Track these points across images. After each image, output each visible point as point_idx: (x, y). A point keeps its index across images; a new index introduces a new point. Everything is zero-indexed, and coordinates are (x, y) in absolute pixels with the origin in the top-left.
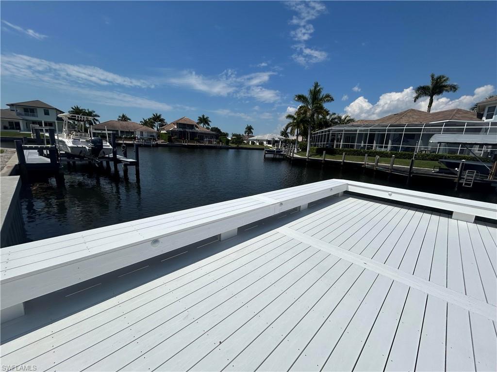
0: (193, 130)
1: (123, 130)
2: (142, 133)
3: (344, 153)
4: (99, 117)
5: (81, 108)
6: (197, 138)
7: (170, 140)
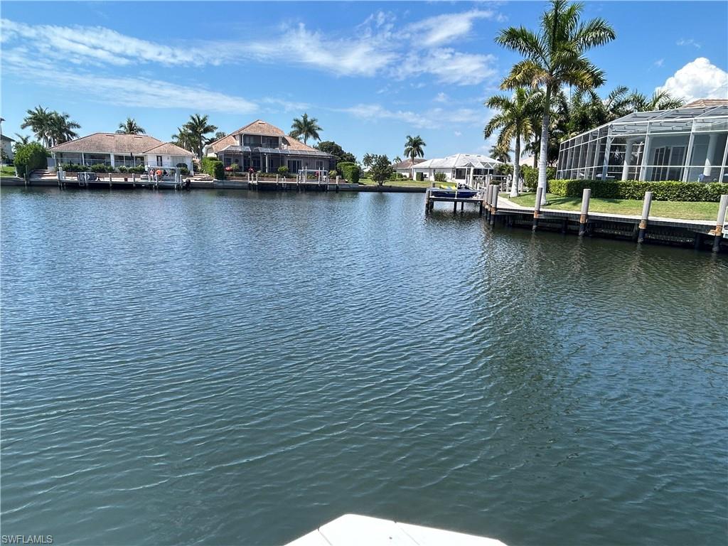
0: (277, 150)
1: (120, 154)
2: (159, 158)
3: (648, 194)
4: (78, 127)
5: (47, 112)
6: (285, 167)
7: (220, 173)
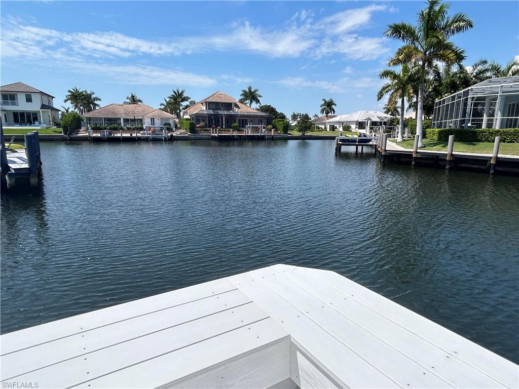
0: (231, 112)
1: (128, 118)
2: (153, 120)
3: (497, 139)
4: (100, 100)
5: (80, 91)
6: (237, 124)
7: (192, 129)
